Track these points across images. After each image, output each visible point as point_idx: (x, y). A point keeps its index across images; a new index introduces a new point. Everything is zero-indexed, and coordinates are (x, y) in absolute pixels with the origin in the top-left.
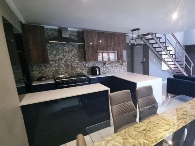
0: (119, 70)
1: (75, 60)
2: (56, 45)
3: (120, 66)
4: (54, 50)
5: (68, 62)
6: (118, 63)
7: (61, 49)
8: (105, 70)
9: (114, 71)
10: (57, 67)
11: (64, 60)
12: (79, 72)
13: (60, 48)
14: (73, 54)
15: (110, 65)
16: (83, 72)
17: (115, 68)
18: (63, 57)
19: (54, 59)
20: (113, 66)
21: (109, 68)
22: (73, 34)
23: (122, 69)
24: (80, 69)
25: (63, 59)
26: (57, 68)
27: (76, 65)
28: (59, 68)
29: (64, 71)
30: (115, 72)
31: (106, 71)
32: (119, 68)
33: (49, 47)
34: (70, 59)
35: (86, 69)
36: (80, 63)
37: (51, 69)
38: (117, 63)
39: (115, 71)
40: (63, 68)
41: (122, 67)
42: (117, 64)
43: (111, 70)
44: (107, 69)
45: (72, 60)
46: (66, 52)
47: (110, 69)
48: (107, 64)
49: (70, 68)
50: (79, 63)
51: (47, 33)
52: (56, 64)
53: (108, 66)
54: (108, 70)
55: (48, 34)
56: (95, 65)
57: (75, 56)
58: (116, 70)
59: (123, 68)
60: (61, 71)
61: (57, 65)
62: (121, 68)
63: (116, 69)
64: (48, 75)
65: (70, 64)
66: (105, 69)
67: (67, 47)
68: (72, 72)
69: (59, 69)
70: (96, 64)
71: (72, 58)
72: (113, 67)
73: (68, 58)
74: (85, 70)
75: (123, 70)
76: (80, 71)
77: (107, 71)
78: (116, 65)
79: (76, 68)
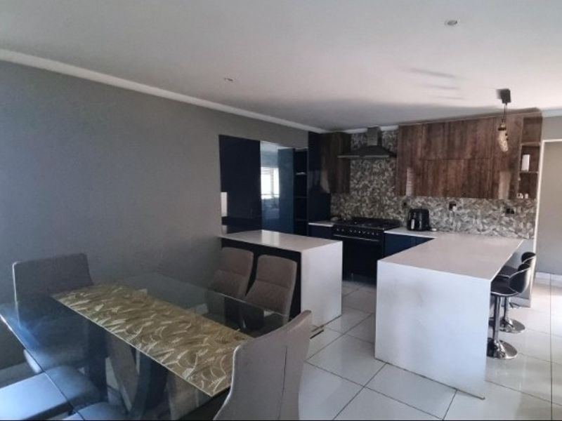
0: (498, 229)
1: (387, 190)
2: (362, 163)
3: (507, 219)
4: (358, 171)
5: (376, 194)
6: (499, 207)
7: (369, 169)
8: (452, 224)
9: (479, 230)
10: (359, 201)
11: (371, 189)
12: (392, 218)
13: (368, 166)
14: (385, 177)
15: (469, 211)
16: (400, 219)
17: (485, 221)
18: (369, 185)
19: (357, 186)
20: (479, 214)
21: (466, 219)
22: (391, 136)
23: (510, 229)
24: (394, 212)
25: (369, 188)
26: (359, 204)
27: (388, 202)
28: (361, 204)
29: (368, 210)
30: (483, 233)
31: (454, 226)
32: (501, 224)
33: (353, 165)
34: (379, 189)
35: (405, 213)
36: (395, 199)
37: (351, 204)
38: (496, 208)
39: (484, 230)
40: (367, 205)
41: (511, 221)
42: (494, 210)
43: (470, 227)
44: (457, 221)
45: (383, 190)
46: (375, 174)
47: (467, 222)
48: (460, 208)
49: (377, 206)
50: (393, 198)
51: (353, 142)
52: (359, 195)
53: (464, 214)
54: (462, 225)
55: (355, 143)
56: (428, 205)
57: (388, 182)
58: (486, 227)
59: (514, 226)
60: (364, 209)
61: (359, 198)
62: (509, 224)
63: (488, 224)
64: (346, 214)
65: (378, 198)
66: (451, 220)
67: (377, 164)
68: (380, 214)
69: (362, 207)
70: (429, 203)
71: (384, 186)
72: (476, 218)
73: (376, 186)
74: (404, 216)
75: (516, 233)
76: (395, 215)
77: (456, 227)
78: (491, 212)
79: (386, 208)
